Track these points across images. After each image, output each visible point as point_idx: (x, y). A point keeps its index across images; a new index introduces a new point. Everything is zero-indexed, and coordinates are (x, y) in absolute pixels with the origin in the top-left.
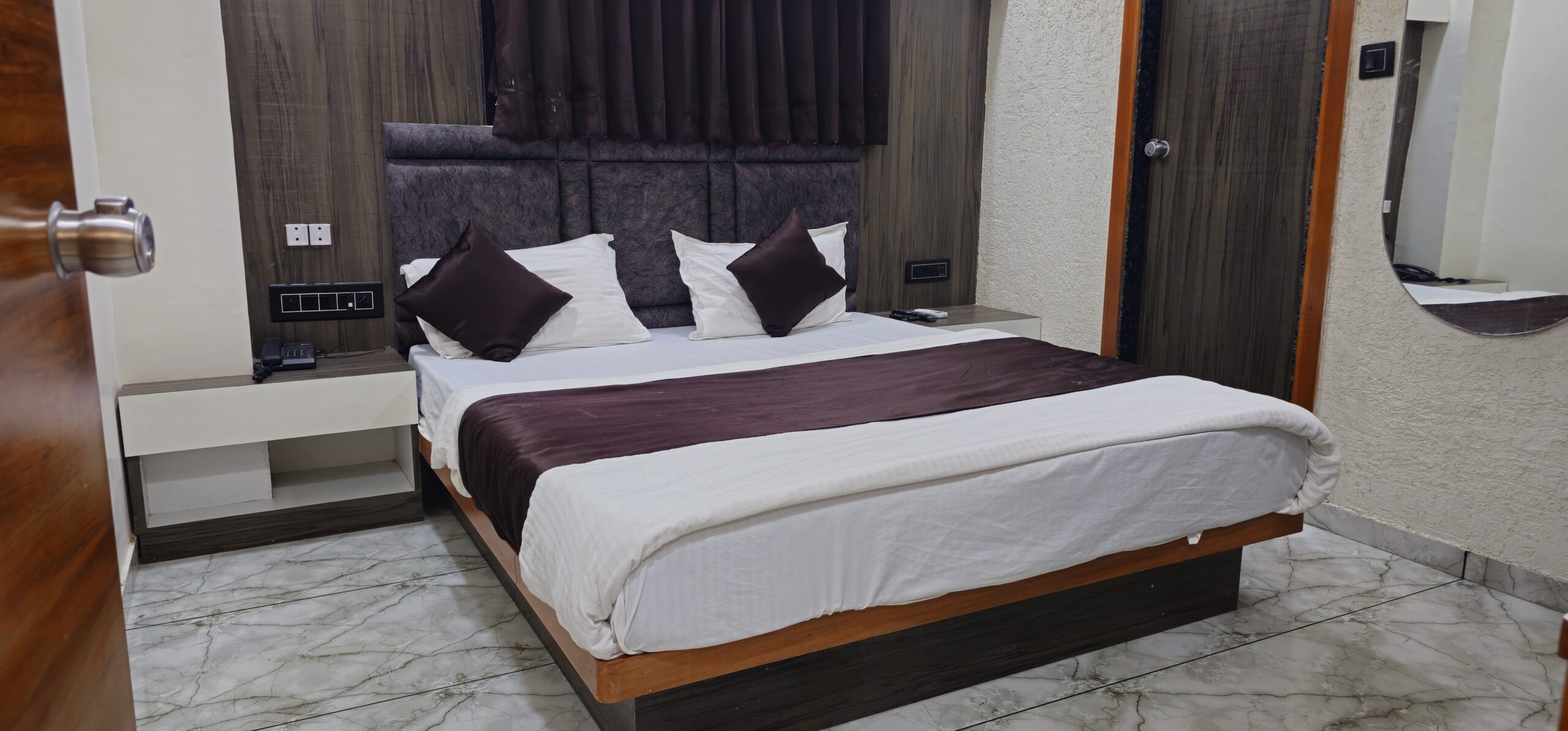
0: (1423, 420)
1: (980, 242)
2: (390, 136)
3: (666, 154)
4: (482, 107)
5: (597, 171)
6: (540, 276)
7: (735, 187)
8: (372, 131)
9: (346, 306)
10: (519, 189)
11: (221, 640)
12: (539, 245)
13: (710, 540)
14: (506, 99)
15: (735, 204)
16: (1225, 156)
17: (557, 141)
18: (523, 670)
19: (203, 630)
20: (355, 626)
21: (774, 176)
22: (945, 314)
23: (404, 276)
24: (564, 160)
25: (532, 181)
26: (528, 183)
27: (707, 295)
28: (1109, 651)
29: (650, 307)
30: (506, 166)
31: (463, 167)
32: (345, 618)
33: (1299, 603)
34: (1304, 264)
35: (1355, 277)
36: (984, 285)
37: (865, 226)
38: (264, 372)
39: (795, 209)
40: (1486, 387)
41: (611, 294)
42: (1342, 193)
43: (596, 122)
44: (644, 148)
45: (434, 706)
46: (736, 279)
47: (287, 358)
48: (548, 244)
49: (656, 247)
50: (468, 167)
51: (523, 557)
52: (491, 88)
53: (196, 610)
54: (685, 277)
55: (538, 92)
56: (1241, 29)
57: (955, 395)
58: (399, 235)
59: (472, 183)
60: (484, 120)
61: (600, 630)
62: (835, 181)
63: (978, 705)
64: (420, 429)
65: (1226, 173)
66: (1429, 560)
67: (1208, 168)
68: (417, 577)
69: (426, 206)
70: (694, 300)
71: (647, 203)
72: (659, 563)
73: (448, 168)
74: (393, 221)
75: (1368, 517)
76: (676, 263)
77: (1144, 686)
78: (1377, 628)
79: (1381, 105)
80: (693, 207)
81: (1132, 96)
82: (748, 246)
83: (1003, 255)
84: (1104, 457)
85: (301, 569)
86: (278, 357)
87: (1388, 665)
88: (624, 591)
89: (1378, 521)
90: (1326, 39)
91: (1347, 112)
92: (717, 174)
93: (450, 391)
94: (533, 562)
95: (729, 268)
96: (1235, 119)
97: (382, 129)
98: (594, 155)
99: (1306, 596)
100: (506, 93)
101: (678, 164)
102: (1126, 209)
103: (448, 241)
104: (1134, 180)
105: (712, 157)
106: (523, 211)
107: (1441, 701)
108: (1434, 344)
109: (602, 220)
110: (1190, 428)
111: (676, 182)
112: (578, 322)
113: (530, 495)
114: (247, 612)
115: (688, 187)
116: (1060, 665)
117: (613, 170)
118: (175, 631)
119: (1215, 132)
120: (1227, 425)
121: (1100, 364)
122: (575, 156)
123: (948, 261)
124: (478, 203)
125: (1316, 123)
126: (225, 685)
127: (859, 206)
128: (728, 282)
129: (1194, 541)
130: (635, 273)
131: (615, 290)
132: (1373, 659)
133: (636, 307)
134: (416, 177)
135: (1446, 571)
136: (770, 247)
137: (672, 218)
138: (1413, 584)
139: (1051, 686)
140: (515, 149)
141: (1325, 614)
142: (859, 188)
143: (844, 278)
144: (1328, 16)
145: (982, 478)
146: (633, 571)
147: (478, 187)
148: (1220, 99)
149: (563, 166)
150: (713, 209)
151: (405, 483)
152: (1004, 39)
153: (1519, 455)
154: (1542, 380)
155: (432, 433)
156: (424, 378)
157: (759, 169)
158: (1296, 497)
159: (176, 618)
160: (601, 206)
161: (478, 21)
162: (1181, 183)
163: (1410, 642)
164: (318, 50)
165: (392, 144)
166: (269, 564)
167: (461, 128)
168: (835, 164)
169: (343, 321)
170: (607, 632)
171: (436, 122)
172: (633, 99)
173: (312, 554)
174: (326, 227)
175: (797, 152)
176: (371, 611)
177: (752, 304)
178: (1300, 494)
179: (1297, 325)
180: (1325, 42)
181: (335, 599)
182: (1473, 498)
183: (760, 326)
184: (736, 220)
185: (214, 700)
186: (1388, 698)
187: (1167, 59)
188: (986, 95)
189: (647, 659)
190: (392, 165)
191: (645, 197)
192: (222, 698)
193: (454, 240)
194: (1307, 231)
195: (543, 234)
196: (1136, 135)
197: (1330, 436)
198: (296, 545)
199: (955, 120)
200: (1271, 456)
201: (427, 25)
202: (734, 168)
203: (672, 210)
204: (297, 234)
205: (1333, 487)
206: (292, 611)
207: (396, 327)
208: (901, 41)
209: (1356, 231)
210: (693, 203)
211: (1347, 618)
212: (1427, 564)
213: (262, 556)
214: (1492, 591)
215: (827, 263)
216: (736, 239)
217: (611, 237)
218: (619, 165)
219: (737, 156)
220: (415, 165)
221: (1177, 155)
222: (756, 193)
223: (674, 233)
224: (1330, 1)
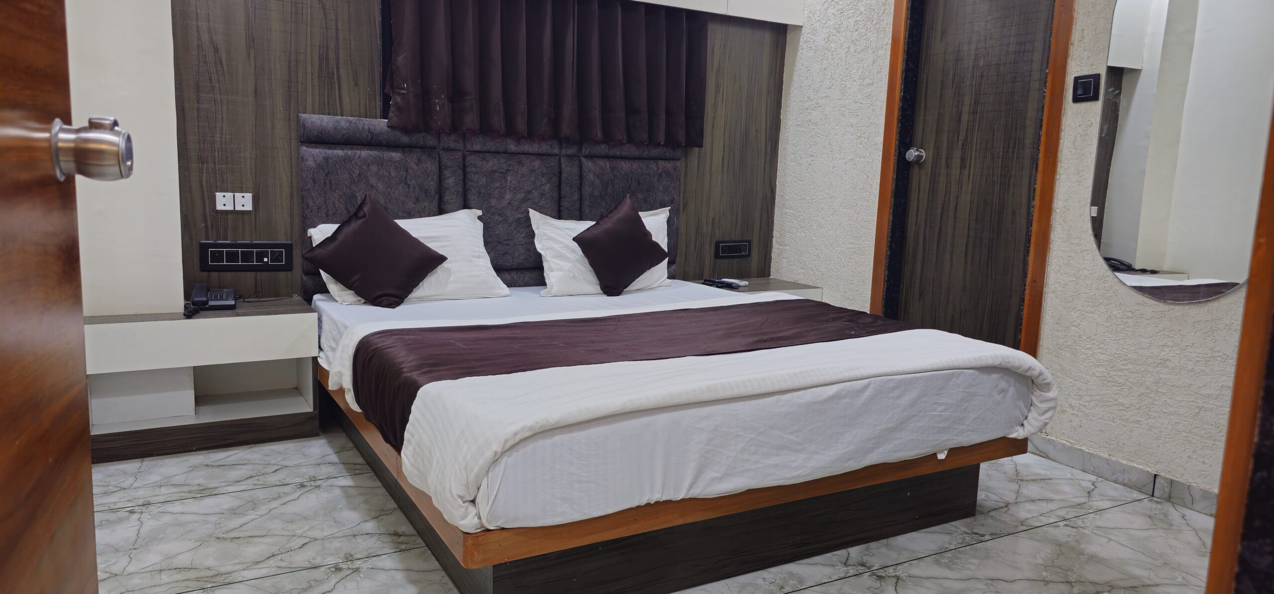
0: (1121, 370)
1: (775, 228)
2: (304, 124)
3: (527, 147)
4: (379, 104)
5: (470, 159)
6: (422, 241)
7: (581, 177)
8: (289, 120)
9: (263, 261)
10: (407, 171)
11: (150, 524)
12: (421, 217)
13: (558, 438)
14: (399, 99)
15: (580, 189)
16: (968, 163)
17: (439, 134)
18: (400, 551)
19: (135, 516)
20: (262, 516)
21: (613, 169)
22: (747, 283)
23: (311, 237)
24: (443, 149)
25: (417, 165)
26: (414, 166)
27: (556, 261)
28: (873, 545)
29: (509, 270)
30: (397, 152)
31: (362, 152)
32: (253, 509)
33: (1024, 512)
34: (1029, 247)
35: (1069, 257)
36: (777, 262)
37: (684, 212)
38: (193, 310)
39: (628, 195)
40: (1170, 344)
41: (478, 257)
42: (1059, 191)
43: (471, 120)
44: (509, 142)
45: (326, 577)
46: (580, 248)
47: (212, 300)
48: (429, 216)
49: (516, 222)
50: (366, 152)
51: (405, 454)
52: (387, 90)
53: (129, 501)
54: (539, 246)
55: (425, 95)
56: (981, 63)
57: (755, 339)
58: (308, 205)
59: (369, 165)
60: (381, 115)
61: (467, 509)
62: (660, 175)
63: (769, 584)
64: (319, 360)
65: (969, 175)
66: (1126, 482)
67: (955, 171)
68: (313, 479)
69: (330, 183)
70: (545, 265)
71: (510, 186)
72: (516, 455)
73: (349, 152)
74: (303, 193)
75: (1079, 448)
76: (532, 235)
77: (900, 571)
78: (1086, 531)
79: (1089, 122)
80: (547, 191)
81: (896, 114)
82: (588, 224)
83: (793, 239)
84: (872, 385)
85: (217, 471)
86: (205, 299)
87: (1094, 559)
88: (488, 477)
89: (1086, 450)
90: (1047, 71)
91: (1063, 128)
92: (567, 165)
93: (346, 327)
94: (413, 456)
95: (574, 239)
96: (976, 132)
97: (298, 119)
98: (469, 146)
99: (1028, 506)
100: (399, 94)
101: (536, 156)
102: (891, 202)
103: (347, 209)
104: (897, 180)
105: (563, 152)
106: (409, 189)
107: (1135, 587)
108: (1130, 310)
109: (473, 198)
110: (940, 366)
111: (534, 171)
112: (452, 279)
113: (412, 404)
114: (172, 503)
115: (543, 175)
116: (834, 555)
117: (484, 159)
118: (112, 516)
119: (960, 143)
120: (968, 364)
121: (869, 320)
122: (453, 146)
123: (750, 242)
124: (373, 181)
125: (1040, 136)
126: (153, 558)
127: (680, 195)
128: (574, 251)
129: (942, 456)
130: (498, 242)
131: (481, 254)
132: (1083, 555)
133: (499, 269)
134: (324, 158)
135: (1140, 491)
136: (608, 224)
137: (530, 199)
138: (1113, 499)
139: (828, 571)
140: (405, 139)
141: (1045, 520)
142: (680, 181)
143: (667, 251)
144: (1049, 54)
145: (775, 398)
146: (495, 461)
147: (374, 168)
148: (965, 117)
149: (443, 154)
150: (563, 193)
151: (305, 405)
152: (797, 68)
153: (1196, 397)
154: (1213, 338)
155: (329, 363)
156: (324, 319)
157: (601, 162)
158: (1023, 425)
159: (112, 507)
160: (473, 187)
161: (378, 36)
162: (934, 181)
163: (1111, 542)
164: (249, 55)
165: (306, 131)
166: (191, 467)
167: (362, 120)
168: (660, 161)
169: (258, 273)
170: (472, 510)
171: (342, 115)
172: (501, 102)
173: (227, 460)
174: (249, 196)
175: (630, 150)
176: (274, 504)
177: (592, 270)
178: (1025, 423)
179: (1024, 295)
180: (1047, 73)
181: (245, 494)
182: (1160, 432)
183: (599, 287)
184: (581, 203)
185: (144, 570)
186: (1093, 583)
187: (924, 85)
188: (782, 111)
189: (505, 533)
190: (304, 148)
191: (508, 182)
192: (150, 569)
193: (353, 210)
194: (1032, 220)
195: (425, 207)
196: (899, 144)
197: (1048, 376)
198: (213, 452)
199: (757, 130)
200: (1003, 391)
201: (337, 38)
202: (580, 162)
203: (530, 192)
204: (224, 200)
205: (1051, 418)
206: (210, 502)
207: (302, 278)
208: (716, 66)
209: (1070, 221)
210: (547, 187)
211: (1062, 524)
212: (1125, 485)
213: (185, 461)
214: (1175, 505)
215: (654, 239)
216: (581, 218)
217: (480, 213)
218: (488, 155)
219: (583, 151)
220: (323, 149)
221: (931, 160)
222: (597, 182)
223: (531, 211)
224: (1050, 42)
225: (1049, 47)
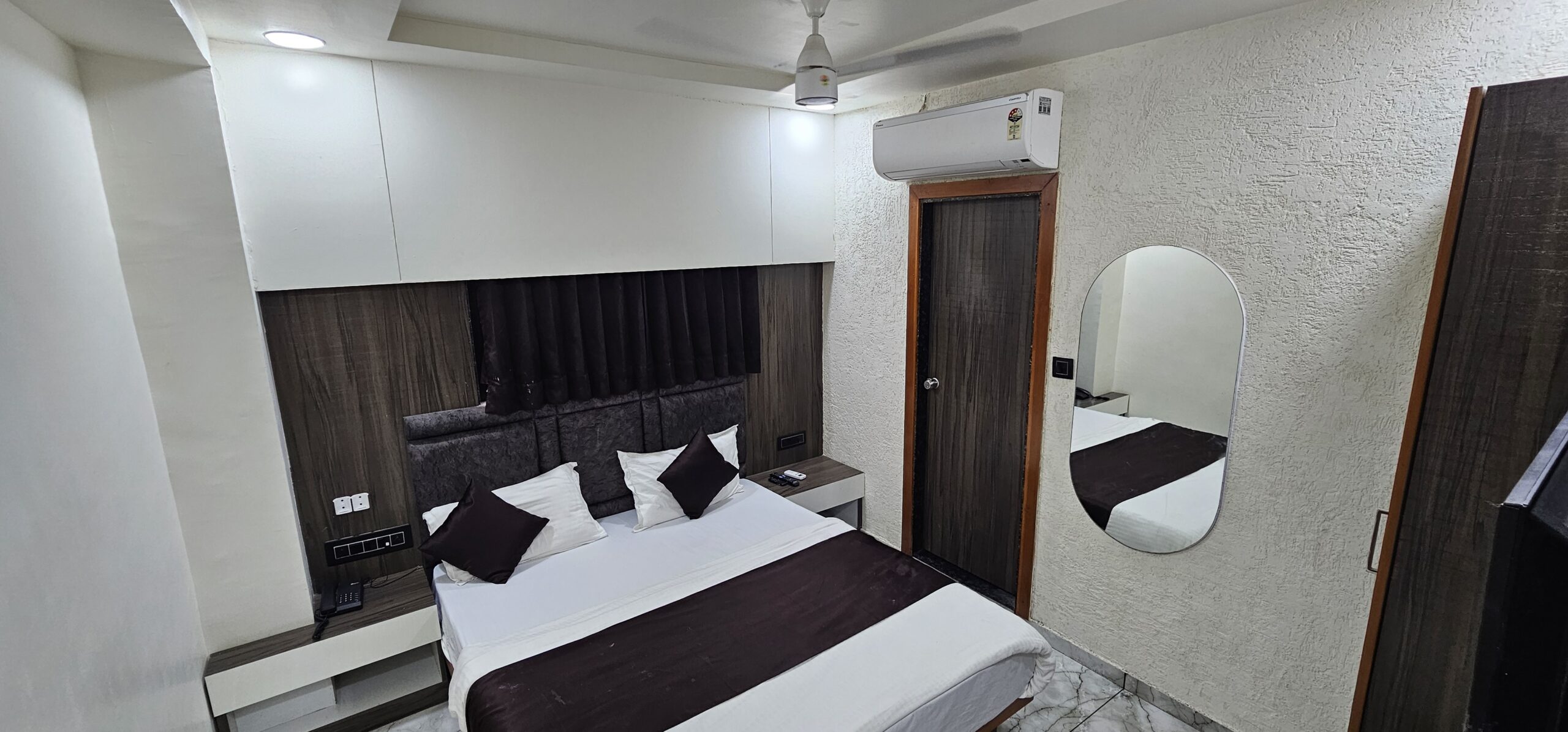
2: (409, 425)
3: (611, 401)
4: (477, 395)
5: (563, 421)
6: (520, 506)
7: (660, 414)
8: (395, 423)
9: (384, 545)
10: (507, 444)
14: (494, 389)
16: (973, 397)
17: (532, 408)
21: (686, 402)
22: (804, 476)
23: (426, 521)
24: (538, 418)
25: (516, 437)
26: (514, 440)
27: (643, 493)
29: (602, 504)
30: (497, 430)
31: (465, 437)
36: (828, 444)
37: (749, 421)
38: (323, 624)
41: (576, 509)
43: (560, 391)
44: (595, 401)
46: (664, 486)
47: (339, 605)
48: (530, 477)
49: (607, 464)
50: (469, 438)
52: (483, 381)
54: (628, 483)
55: (517, 382)
56: (979, 321)
58: (420, 492)
59: (472, 448)
60: (479, 401)
62: (728, 398)
65: (974, 409)
66: (1104, 673)
67: (963, 402)
69: (439, 470)
70: (634, 496)
71: (599, 436)
73: (453, 442)
76: (622, 473)
79: (1066, 392)
80: (632, 433)
81: (914, 351)
82: (676, 452)
92: (647, 408)
95: (659, 477)
96: (978, 376)
97: (403, 421)
98: (561, 411)
100: (493, 384)
101: (620, 406)
102: (913, 417)
104: (917, 400)
105: (643, 397)
106: (510, 459)
109: (568, 453)
111: (619, 418)
112: (555, 536)
115: (628, 421)
117: (574, 419)
119: (966, 381)
122: (546, 414)
123: (804, 432)
124: (478, 461)
127: (745, 410)
130: (593, 482)
133: (596, 504)
134: (430, 451)
135: (1117, 684)
136: (685, 460)
137: (618, 441)
138: (1098, 697)
140: (503, 419)
142: (744, 399)
143: (738, 463)
147: (477, 450)
148: (968, 362)
149: (538, 422)
150: (645, 431)
152: (832, 294)
153: (1155, 623)
157: (675, 399)
158: (1027, 687)
160: (567, 444)
161: (470, 337)
162: (946, 410)
164: (350, 376)
165: (411, 431)
167: (462, 410)
169: (382, 556)
171: (444, 409)
172: (585, 375)
174: (365, 495)
175: (700, 384)
177: (675, 499)
178: (1031, 682)
183: (682, 511)
184: (662, 436)
187: (934, 327)
190: (412, 445)
191: (598, 433)
195: (526, 470)
196: (918, 375)
199: (804, 345)
201: (432, 345)
202: (659, 401)
203: (617, 437)
204: (343, 504)
207: (424, 553)
208: (766, 301)
210: (631, 430)
212: (1103, 675)
214: (1141, 700)
215: (726, 460)
216: (663, 447)
217: (575, 464)
218: (577, 415)
219: (661, 393)
220: (429, 443)
221: (943, 386)
222: (675, 416)
223: (619, 452)
224: (1033, 324)
225: (1033, 329)
